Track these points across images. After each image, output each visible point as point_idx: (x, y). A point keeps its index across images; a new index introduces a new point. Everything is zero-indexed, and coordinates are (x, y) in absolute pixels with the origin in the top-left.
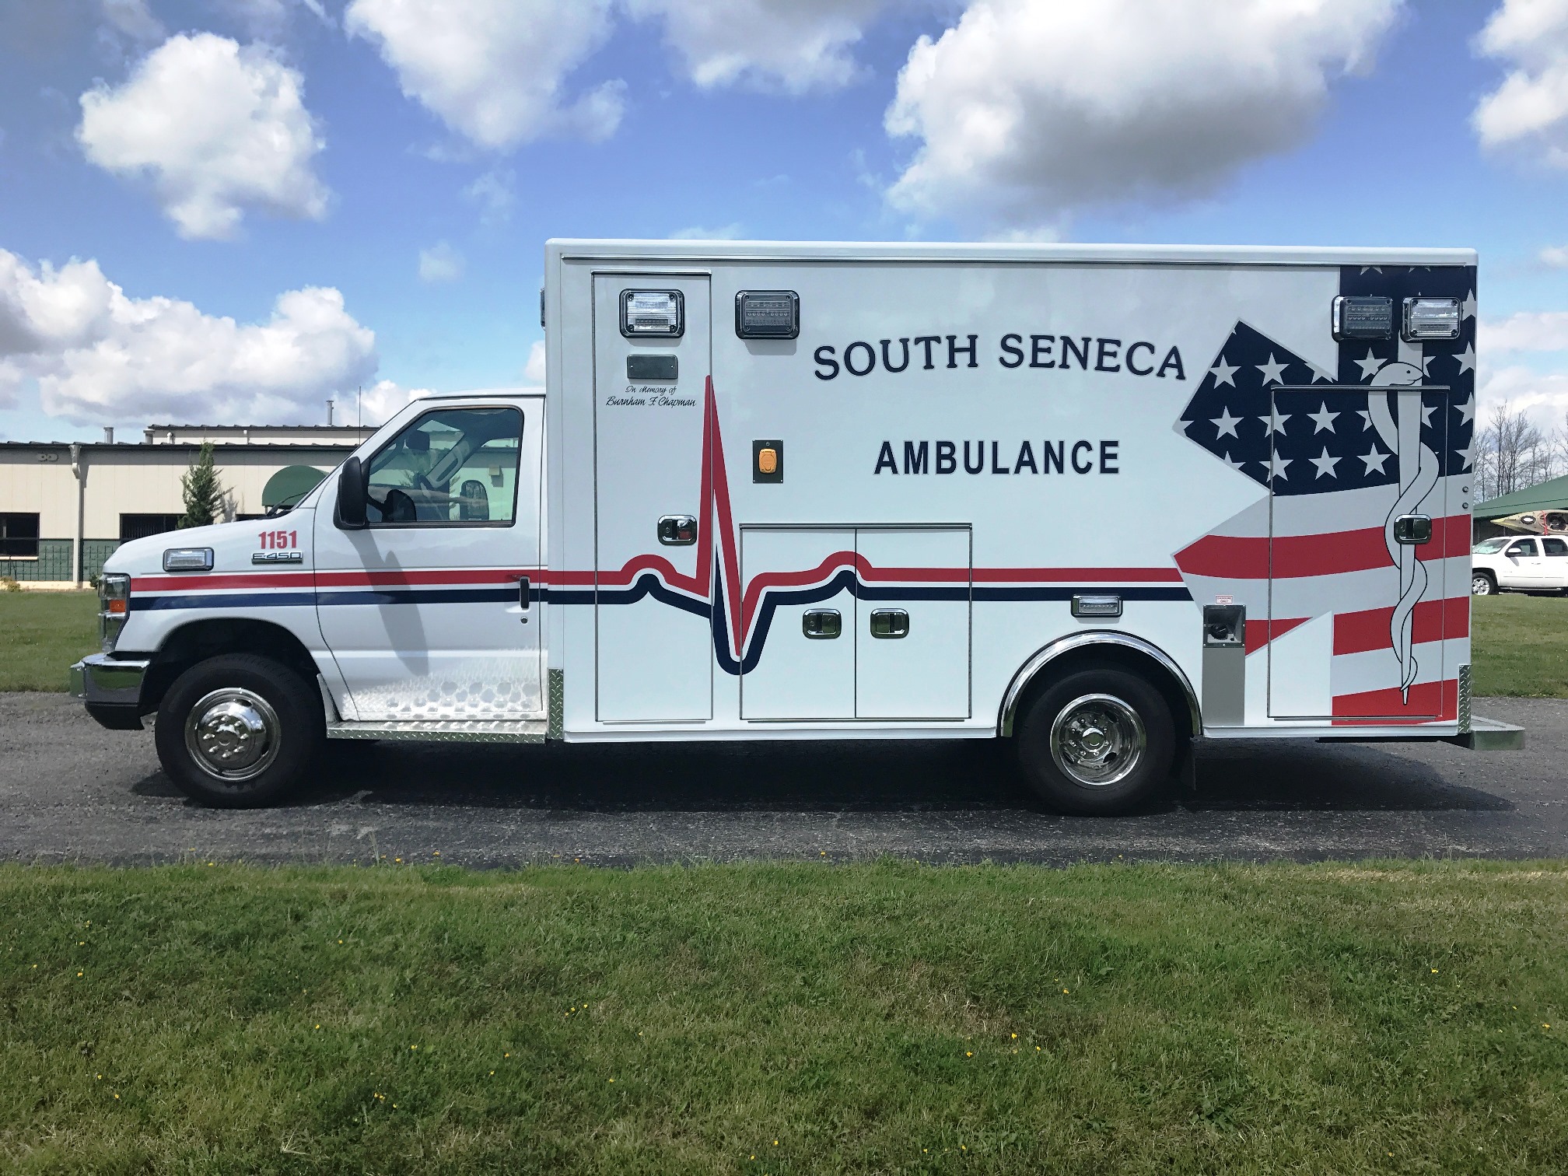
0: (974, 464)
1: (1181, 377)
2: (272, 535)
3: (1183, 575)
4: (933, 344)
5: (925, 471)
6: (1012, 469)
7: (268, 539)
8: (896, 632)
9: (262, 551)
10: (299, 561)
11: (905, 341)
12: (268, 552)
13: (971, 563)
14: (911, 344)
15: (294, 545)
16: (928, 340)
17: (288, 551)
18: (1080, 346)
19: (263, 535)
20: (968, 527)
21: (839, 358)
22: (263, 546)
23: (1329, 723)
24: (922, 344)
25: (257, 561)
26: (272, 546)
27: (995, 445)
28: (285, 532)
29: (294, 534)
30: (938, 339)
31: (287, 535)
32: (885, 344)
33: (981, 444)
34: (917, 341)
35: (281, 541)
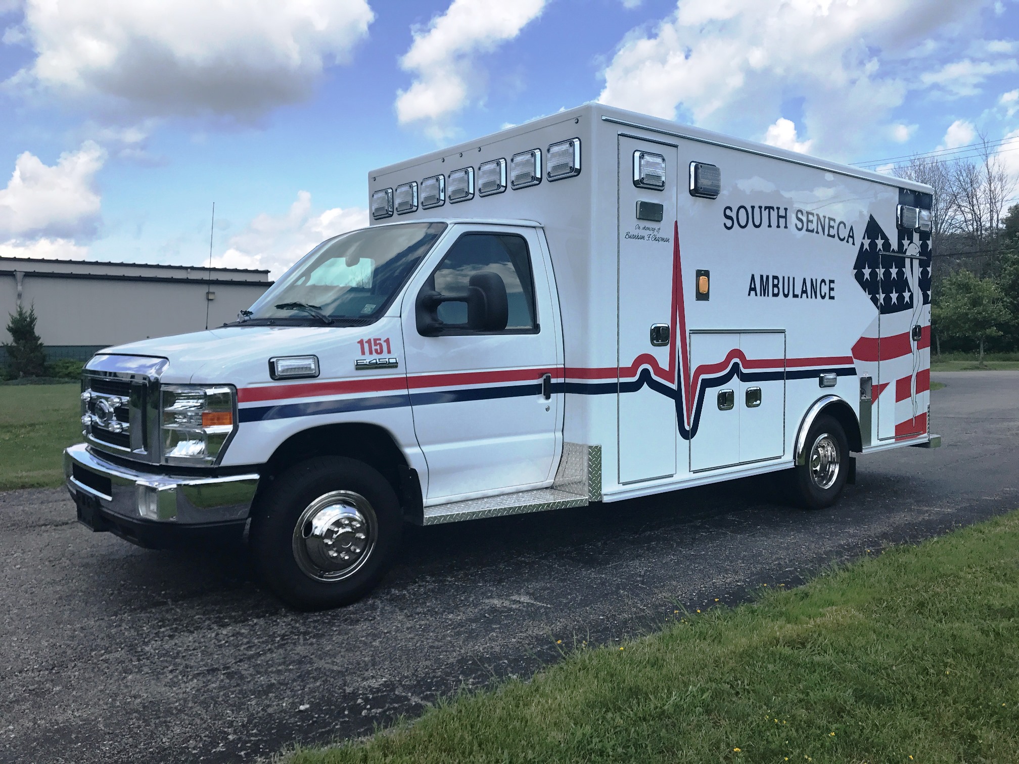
0: (786, 292)
1: (853, 244)
2: (369, 341)
3: (854, 360)
4: (771, 210)
5: (768, 296)
6: (800, 296)
7: (366, 346)
8: (755, 403)
9: (363, 357)
10: (395, 365)
11: (760, 207)
12: (368, 359)
13: (785, 355)
14: (763, 209)
15: (389, 352)
16: (770, 208)
17: (385, 357)
18: (822, 220)
19: (361, 342)
20: (783, 332)
21: (734, 215)
22: (363, 353)
23: (893, 440)
24: (767, 210)
25: (360, 367)
26: (371, 353)
27: (794, 278)
28: (380, 339)
29: (387, 341)
30: (773, 208)
31: (382, 342)
32: (753, 207)
33: (789, 278)
34: (766, 208)
35: (378, 347)
